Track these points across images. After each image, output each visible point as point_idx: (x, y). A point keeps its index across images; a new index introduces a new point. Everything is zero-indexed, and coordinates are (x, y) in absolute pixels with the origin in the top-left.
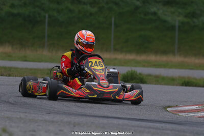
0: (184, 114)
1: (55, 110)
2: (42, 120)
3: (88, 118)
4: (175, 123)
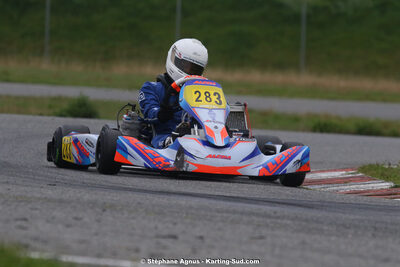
0: (317, 187)
1: (66, 178)
2: (39, 199)
3: (130, 194)
4: (300, 206)
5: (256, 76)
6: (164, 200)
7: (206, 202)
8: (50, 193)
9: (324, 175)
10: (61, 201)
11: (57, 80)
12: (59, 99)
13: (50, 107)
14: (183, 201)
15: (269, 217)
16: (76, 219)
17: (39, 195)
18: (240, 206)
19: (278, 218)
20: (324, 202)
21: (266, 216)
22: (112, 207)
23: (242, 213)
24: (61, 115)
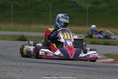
1: (18, 59)
2: (10, 65)
3: (37, 64)
4: (87, 66)
5: (74, 28)
6: (47, 65)
7: (59, 66)
8: (13, 64)
10: (16, 66)
11: (15, 30)
12: (15, 36)
13: (13, 38)
14: (52, 66)
15: (78, 70)
16: (21, 71)
17: (9, 64)
18: (69, 67)
19: (80, 70)
20: (94, 65)
22: (31, 67)
23: (70, 69)
24: (16, 40)
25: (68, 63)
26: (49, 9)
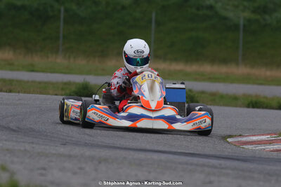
0: (250, 147)
1: (73, 139)
2: (54, 154)
3: (118, 151)
4: (238, 160)
5: (207, 68)
6: (142, 155)
7: (171, 157)
8: (62, 150)
9: (255, 138)
10: (70, 156)
11: (68, 71)
12: (68, 84)
13: (62, 89)
14: (156, 156)
15: (217, 167)
16: (81, 168)
17: (54, 152)
18: (195, 160)
19: (222, 168)
20: (255, 157)
21: (214, 167)
22: (106, 160)
23: (197, 165)
25: (192, 152)
26: (150, 22)
